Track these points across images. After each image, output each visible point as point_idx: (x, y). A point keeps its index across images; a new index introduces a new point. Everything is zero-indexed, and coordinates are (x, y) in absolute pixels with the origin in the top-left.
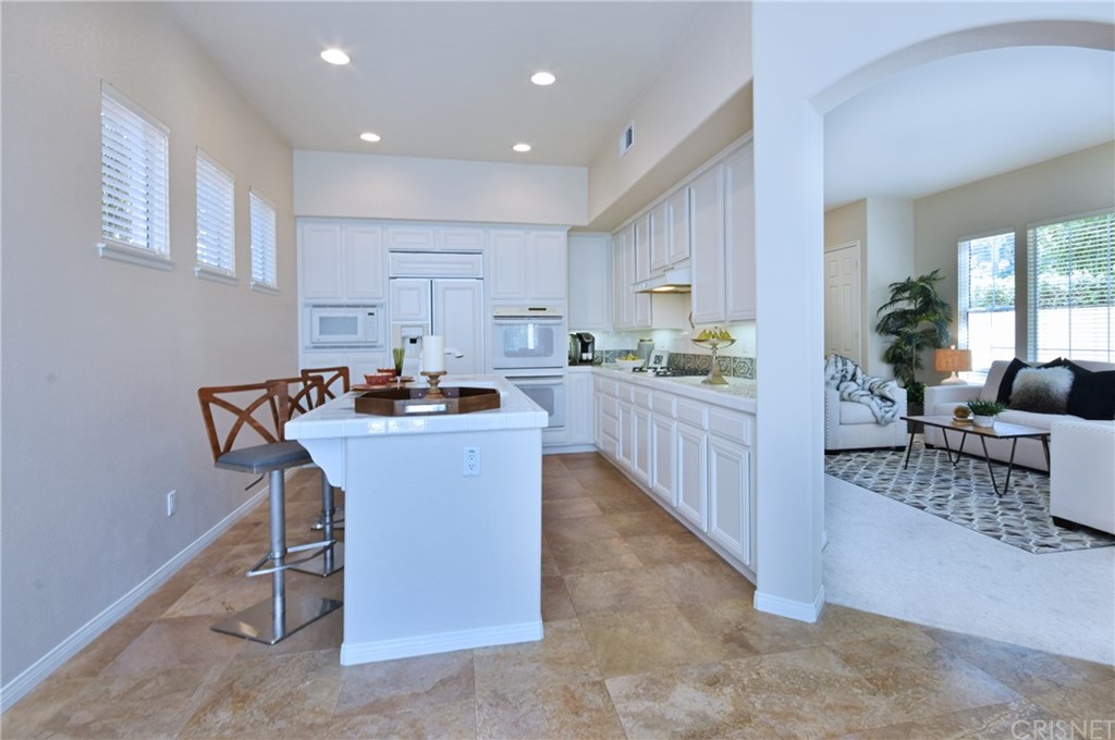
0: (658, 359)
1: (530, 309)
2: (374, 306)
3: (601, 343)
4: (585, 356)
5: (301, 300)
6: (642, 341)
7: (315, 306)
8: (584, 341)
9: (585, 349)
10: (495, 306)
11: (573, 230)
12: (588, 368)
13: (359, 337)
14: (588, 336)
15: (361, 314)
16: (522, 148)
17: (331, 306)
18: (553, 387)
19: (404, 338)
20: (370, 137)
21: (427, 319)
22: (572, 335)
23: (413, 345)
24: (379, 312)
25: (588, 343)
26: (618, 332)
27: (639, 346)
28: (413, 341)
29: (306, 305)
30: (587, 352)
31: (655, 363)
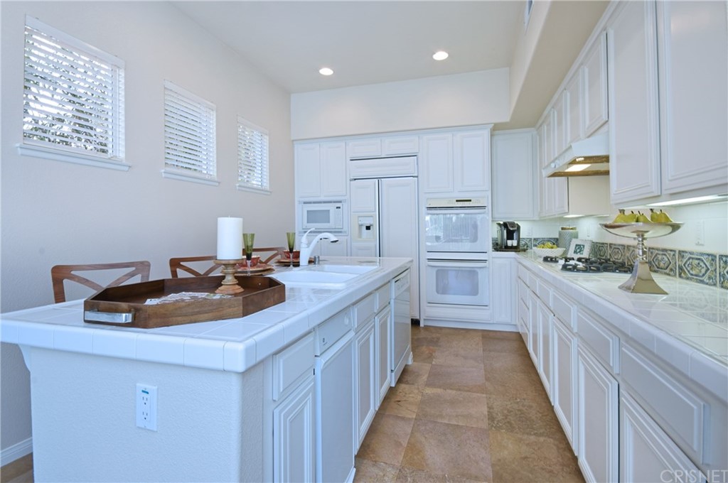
0: (579, 248)
1: (457, 201)
2: (340, 202)
3: (526, 232)
4: (510, 243)
5: (297, 199)
6: (563, 229)
7: (305, 203)
8: (510, 230)
9: (510, 236)
10: (428, 199)
11: (496, 129)
12: (512, 254)
13: (331, 224)
14: (513, 224)
15: (331, 207)
16: (441, 56)
17: (314, 203)
18: (478, 270)
19: (361, 225)
20: (326, 72)
21: (375, 211)
22: (499, 224)
23: (368, 231)
24: (345, 206)
25: (513, 231)
26: (542, 220)
27: (560, 234)
28: (368, 228)
29: (300, 202)
30: (512, 239)
31: (575, 252)
